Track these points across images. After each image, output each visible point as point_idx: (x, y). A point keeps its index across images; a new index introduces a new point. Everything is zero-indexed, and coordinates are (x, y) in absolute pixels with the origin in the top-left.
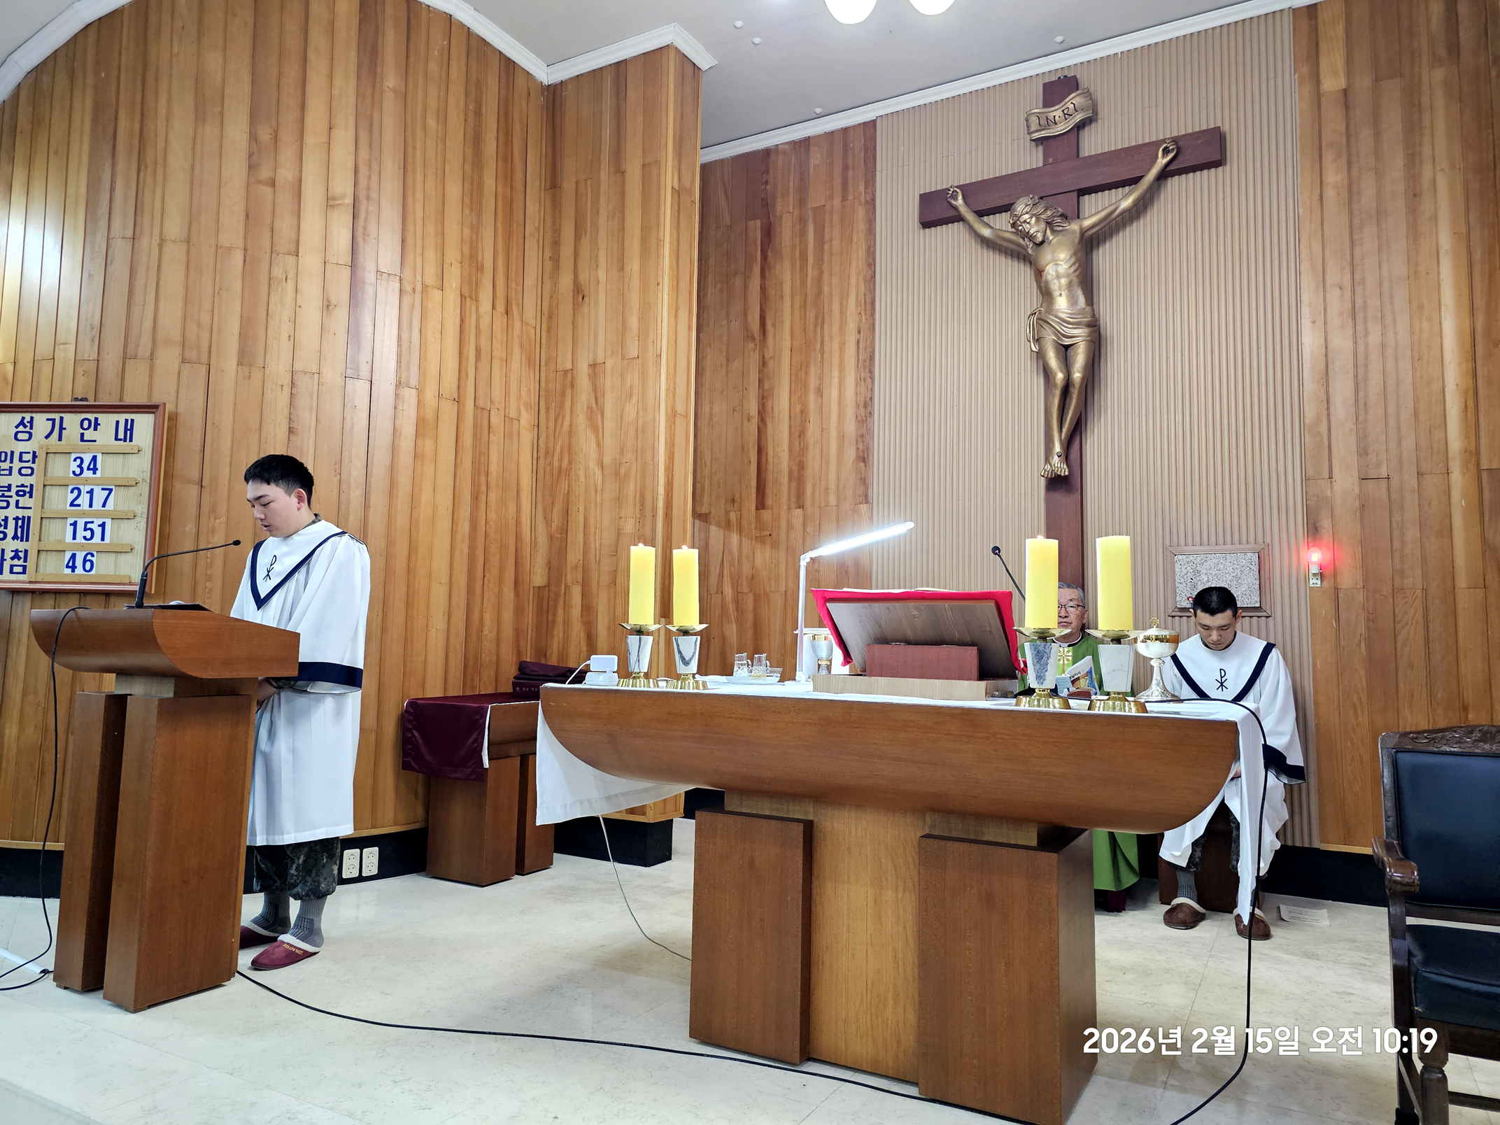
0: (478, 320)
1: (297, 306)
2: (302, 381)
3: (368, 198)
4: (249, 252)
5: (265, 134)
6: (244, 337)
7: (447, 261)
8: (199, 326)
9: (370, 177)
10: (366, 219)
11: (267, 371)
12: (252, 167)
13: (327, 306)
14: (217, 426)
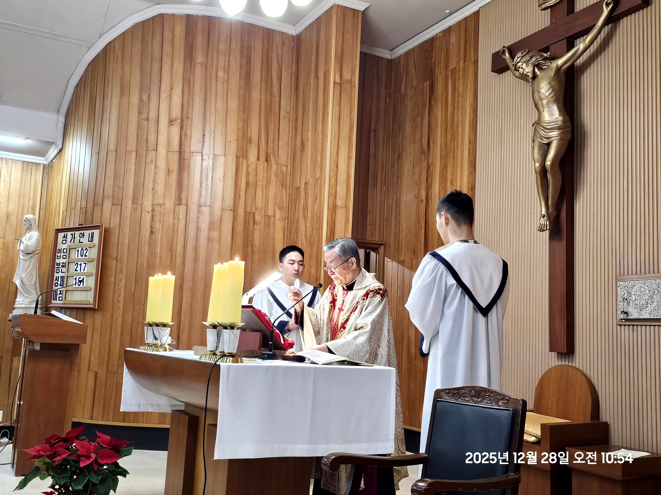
0: (248, 167)
1: (156, 174)
2: (157, 209)
3: (187, 118)
4: (138, 152)
5: (145, 98)
6: (135, 191)
7: (229, 140)
8: (119, 188)
9: (188, 108)
10: (186, 128)
11: (143, 205)
12: (140, 113)
13: (169, 172)
14: (123, 233)
